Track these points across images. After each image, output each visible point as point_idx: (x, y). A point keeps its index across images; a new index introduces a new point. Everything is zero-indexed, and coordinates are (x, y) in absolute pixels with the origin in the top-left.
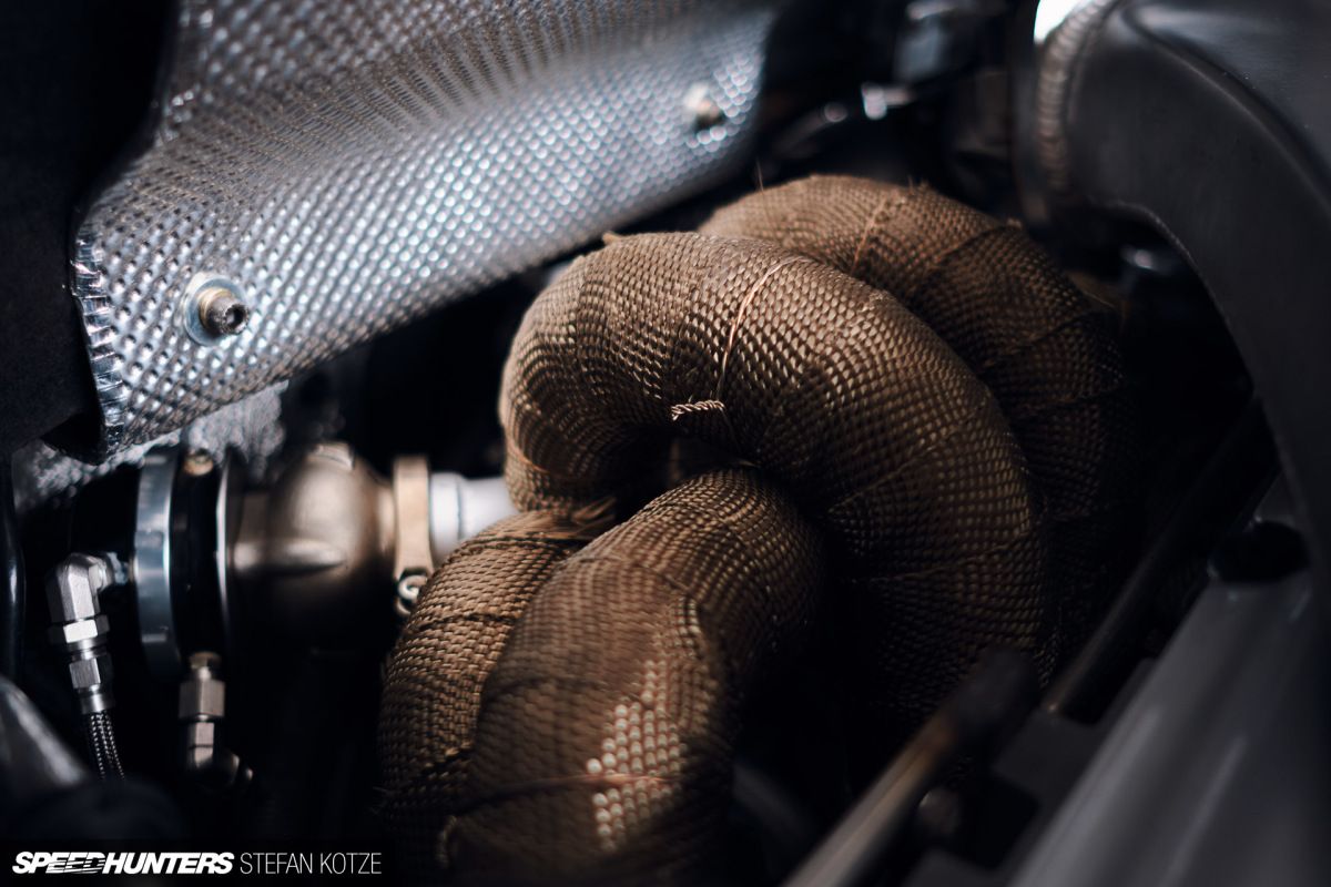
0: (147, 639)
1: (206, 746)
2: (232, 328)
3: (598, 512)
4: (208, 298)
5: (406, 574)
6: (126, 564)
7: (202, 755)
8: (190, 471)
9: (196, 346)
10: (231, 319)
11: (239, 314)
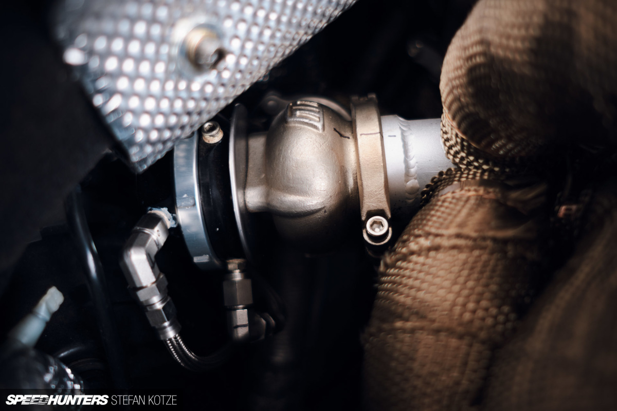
0: (196, 260)
1: (244, 326)
2: (214, 65)
3: (531, 195)
4: (196, 39)
5: (370, 214)
6: (174, 215)
7: (242, 332)
8: (207, 141)
9: (190, 82)
10: (214, 58)
11: (221, 54)
